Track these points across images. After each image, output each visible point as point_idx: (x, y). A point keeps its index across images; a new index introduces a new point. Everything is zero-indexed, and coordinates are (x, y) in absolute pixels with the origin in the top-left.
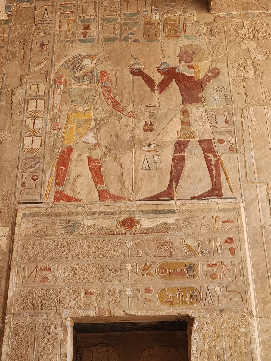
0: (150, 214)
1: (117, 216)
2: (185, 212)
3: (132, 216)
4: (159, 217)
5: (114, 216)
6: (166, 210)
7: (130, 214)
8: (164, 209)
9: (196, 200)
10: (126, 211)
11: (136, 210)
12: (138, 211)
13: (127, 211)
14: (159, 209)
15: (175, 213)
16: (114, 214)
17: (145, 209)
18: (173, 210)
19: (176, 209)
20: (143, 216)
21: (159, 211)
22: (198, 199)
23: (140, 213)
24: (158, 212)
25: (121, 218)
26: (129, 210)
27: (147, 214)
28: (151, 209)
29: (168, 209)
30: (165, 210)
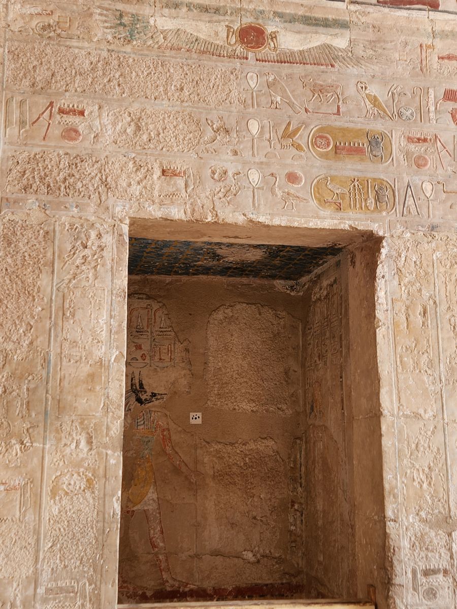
0: (296, 23)
1: (227, 18)
2: (367, 29)
3: (260, 21)
4: (316, 33)
5: (222, 18)
6: (330, 19)
7: (256, 16)
8: (327, 16)
9: (388, 7)
10: (246, 11)
11: (268, 9)
12: (272, 13)
13: (249, 10)
14: (317, 16)
15: (348, 27)
16: (221, 13)
17: (288, 11)
18: (344, 20)
19: (350, 21)
20: (282, 26)
21: (316, 20)
22: (391, 6)
23: (277, 19)
24: (314, 22)
25: (236, 23)
26: (255, 9)
27: (290, 22)
28: (300, 13)
29: (334, 17)
30: (327, 19)
